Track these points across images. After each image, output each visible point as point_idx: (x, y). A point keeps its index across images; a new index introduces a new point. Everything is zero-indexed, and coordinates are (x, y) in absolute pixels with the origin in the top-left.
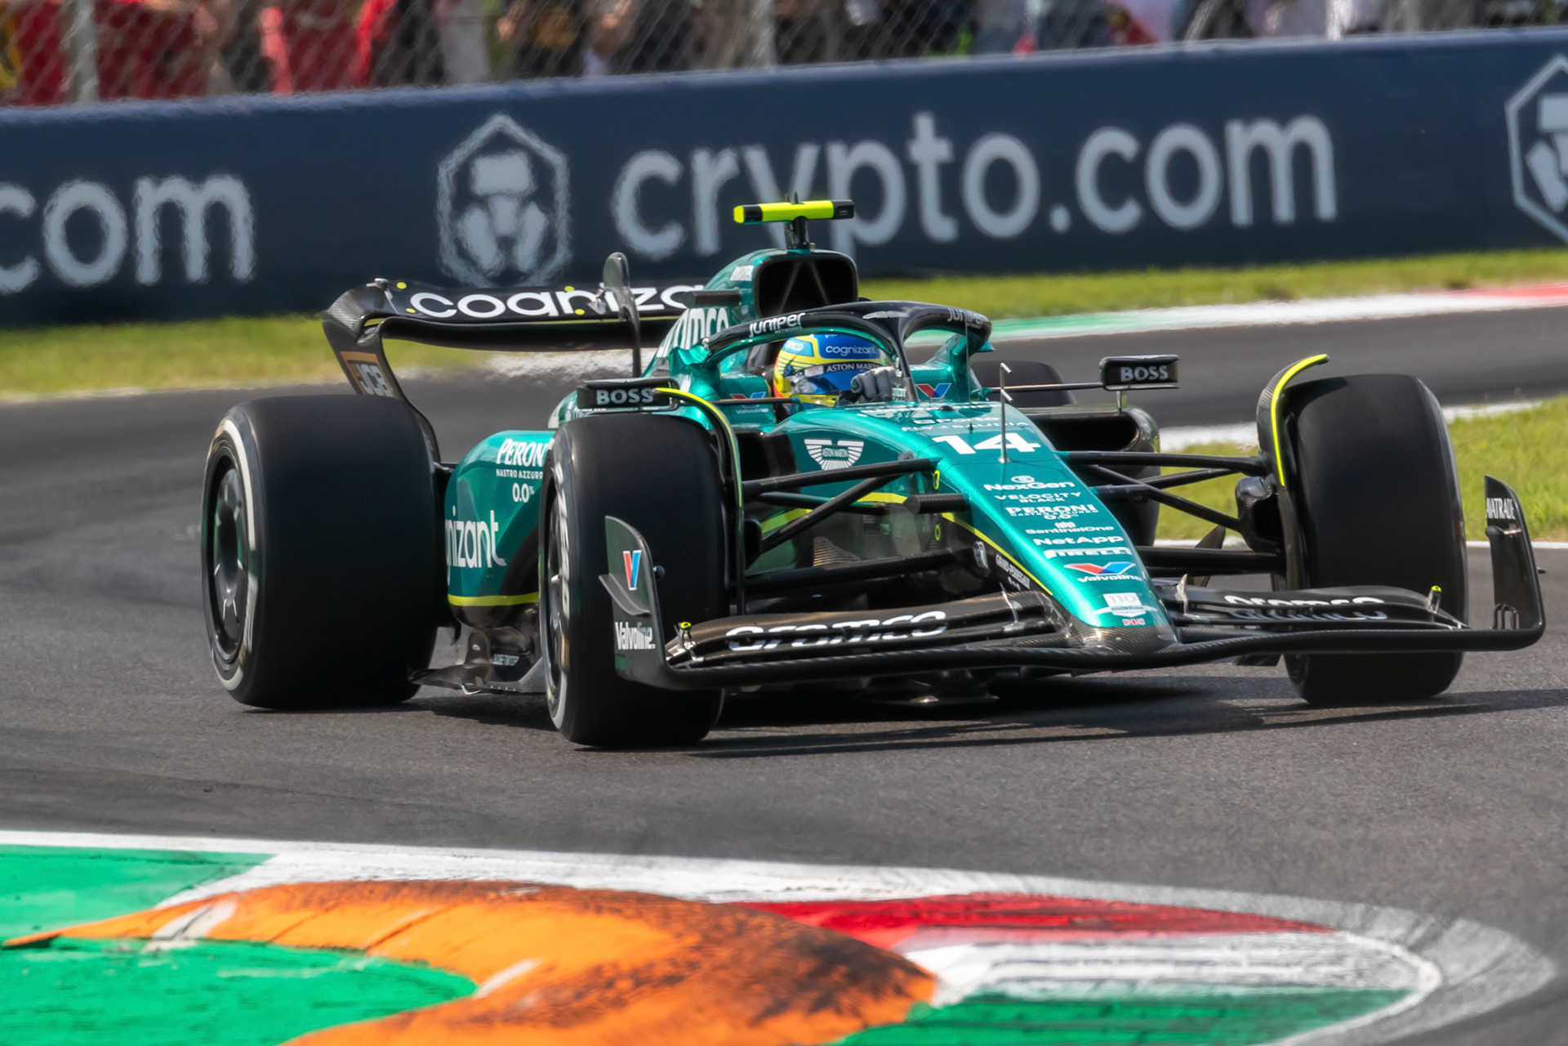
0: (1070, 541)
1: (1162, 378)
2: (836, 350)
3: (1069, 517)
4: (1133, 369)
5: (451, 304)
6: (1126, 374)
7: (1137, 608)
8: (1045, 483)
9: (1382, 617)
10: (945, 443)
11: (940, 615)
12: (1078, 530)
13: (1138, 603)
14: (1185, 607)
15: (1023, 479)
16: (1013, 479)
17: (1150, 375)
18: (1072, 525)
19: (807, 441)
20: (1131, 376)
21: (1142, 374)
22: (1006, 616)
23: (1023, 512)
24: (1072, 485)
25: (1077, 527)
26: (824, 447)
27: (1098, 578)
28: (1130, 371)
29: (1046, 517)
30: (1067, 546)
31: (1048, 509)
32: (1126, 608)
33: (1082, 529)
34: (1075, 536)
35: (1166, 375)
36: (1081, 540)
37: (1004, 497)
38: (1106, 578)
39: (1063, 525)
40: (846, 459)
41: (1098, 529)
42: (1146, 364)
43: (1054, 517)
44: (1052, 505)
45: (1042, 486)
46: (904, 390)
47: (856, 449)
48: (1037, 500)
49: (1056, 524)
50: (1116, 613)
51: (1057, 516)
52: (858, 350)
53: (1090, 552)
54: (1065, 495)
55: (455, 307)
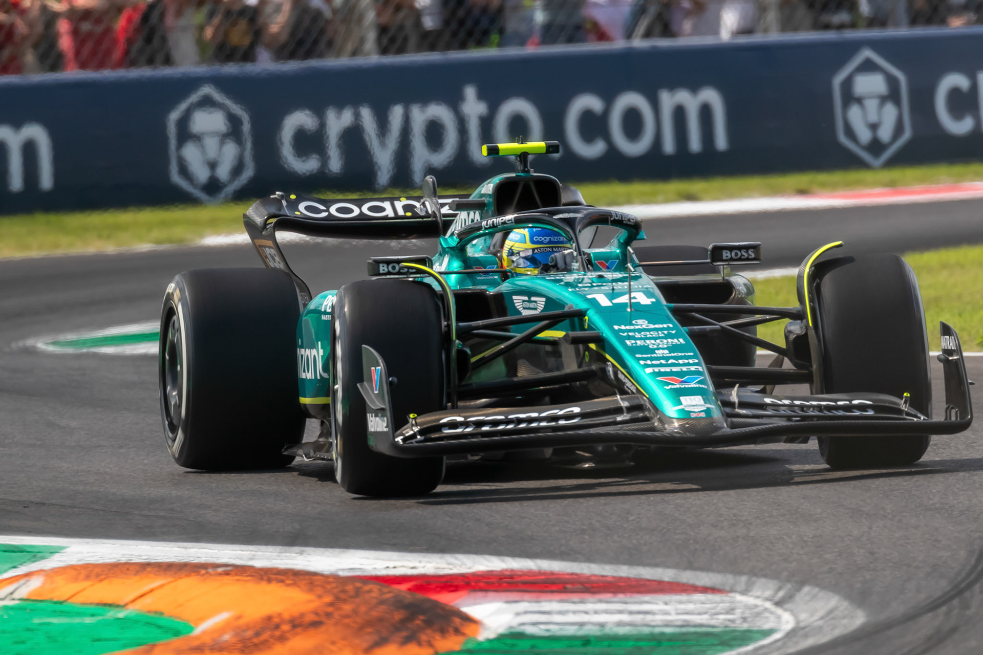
0: (663, 362)
1: (750, 257)
2: (540, 239)
3: (666, 346)
4: (731, 251)
5: (325, 209)
6: (726, 254)
7: (701, 405)
8: (654, 325)
9: (871, 413)
10: (594, 299)
11: (576, 410)
12: (670, 355)
13: (702, 402)
14: (736, 405)
15: (640, 321)
16: (634, 322)
17: (742, 255)
18: (666, 352)
19: (514, 297)
20: (729, 256)
21: (736, 254)
22: (619, 410)
23: (636, 343)
24: (671, 326)
25: (670, 353)
26: (524, 301)
27: (678, 386)
28: (729, 253)
29: (650, 347)
30: (661, 365)
31: (653, 341)
32: (694, 406)
33: (673, 355)
34: (667, 359)
35: (753, 256)
36: (670, 361)
37: (626, 334)
38: (683, 386)
39: (661, 351)
40: (536, 309)
41: (683, 354)
42: (740, 248)
43: (655, 347)
44: (655, 339)
45: (652, 326)
46: (578, 264)
47: (541, 302)
48: (646, 335)
49: (656, 351)
50: (687, 409)
51: (658, 346)
52: (554, 239)
53: (675, 369)
54: (666, 332)
55: (328, 210)
